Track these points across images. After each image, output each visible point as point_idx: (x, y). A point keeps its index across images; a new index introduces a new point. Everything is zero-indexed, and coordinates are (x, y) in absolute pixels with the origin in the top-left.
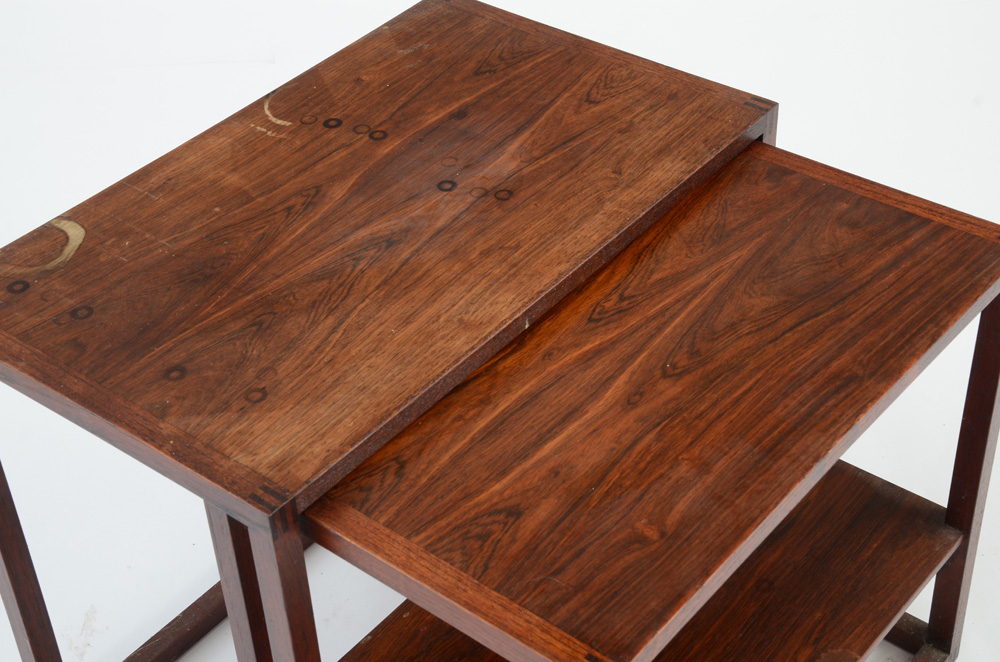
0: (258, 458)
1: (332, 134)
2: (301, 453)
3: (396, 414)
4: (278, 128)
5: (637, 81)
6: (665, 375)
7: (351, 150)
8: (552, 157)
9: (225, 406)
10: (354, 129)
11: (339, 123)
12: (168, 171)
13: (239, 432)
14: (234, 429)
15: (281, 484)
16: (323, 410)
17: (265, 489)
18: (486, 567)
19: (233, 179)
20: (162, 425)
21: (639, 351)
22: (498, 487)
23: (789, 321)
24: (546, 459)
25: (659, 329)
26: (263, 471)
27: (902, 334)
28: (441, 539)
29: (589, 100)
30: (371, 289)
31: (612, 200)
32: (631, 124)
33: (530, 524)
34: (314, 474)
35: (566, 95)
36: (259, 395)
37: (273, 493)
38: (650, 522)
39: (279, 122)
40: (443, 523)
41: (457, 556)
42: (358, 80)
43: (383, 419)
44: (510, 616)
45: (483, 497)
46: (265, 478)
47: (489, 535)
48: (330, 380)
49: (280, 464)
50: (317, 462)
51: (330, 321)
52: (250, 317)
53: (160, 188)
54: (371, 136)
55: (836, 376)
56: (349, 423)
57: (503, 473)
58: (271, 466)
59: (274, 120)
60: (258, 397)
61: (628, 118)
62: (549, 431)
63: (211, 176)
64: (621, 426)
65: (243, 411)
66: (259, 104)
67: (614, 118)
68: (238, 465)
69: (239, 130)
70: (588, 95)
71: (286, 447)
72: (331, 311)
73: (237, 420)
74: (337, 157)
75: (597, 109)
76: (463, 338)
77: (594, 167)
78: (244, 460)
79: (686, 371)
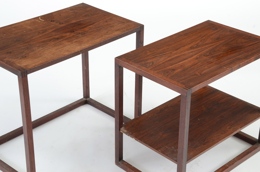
0: (22, 65)
1: (52, 23)
2: (30, 65)
3: (50, 61)
4: (41, 21)
5: (117, 20)
6: (204, 55)
7: (55, 25)
8: (95, 29)
9: (18, 58)
10: (57, 22)
11: (54, 21)
12: (16, 25)
13: (19, 61)
14: (18, 61)
15: (25, 68)
16: (36, 60)
17: (22, 69)
18: (168, 76)
19: (29, 27)
20: (4, 59)
21: (200, 52)
22: (171, 67)
23: (230, 51)
24: (180, 64)
25: (204, 50)
26: (22, 66)
27: (252, 54)
28: (160, 72)
29: (106, 22)
30: (51, 45)
31: (104, 36)
32: (113, 26)
33: (176, 71)
34: (31, 68)
35: (102, 21)
36: (25, 57)
37: (23, 69)
38: (198, 73)
39: (42, 20)
40: (160, 70)
41: (163, 74)
42: (60, 15)
43: (47, 62)
44: (171, 81)
45: (168, 68)
46: (22, 67)
47: (169, 72)
48: (39, 56)
49: (25, 66)
50: (33, 66)
51: (42, 48)
52: (26, 47)
53: (14, 27)
54: (60, 24)
55: (237, 58)
56: (41, 62)
57: (172, 65)
58: (24, 66)
59: (41, 20)
60: (24, 57)
61: (113, 25)
62: (181, 61)
63: (25, 27)
64: (195, 61)
65: (21, 59)
66: (38, 17)
67: (110, 25)
68: (17, 65)
69: (33, 21)
70: (107, 21)
71: (28, 64)
72: (42, 47)
73: (19, 60)
74: (52, 26)
75: (107, 23)
76: (67, 53)
77: (103, 31)
78: (19, 65)
79: (208, 56)
